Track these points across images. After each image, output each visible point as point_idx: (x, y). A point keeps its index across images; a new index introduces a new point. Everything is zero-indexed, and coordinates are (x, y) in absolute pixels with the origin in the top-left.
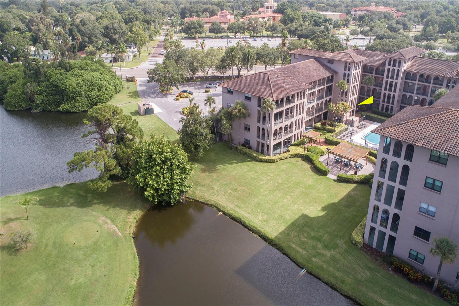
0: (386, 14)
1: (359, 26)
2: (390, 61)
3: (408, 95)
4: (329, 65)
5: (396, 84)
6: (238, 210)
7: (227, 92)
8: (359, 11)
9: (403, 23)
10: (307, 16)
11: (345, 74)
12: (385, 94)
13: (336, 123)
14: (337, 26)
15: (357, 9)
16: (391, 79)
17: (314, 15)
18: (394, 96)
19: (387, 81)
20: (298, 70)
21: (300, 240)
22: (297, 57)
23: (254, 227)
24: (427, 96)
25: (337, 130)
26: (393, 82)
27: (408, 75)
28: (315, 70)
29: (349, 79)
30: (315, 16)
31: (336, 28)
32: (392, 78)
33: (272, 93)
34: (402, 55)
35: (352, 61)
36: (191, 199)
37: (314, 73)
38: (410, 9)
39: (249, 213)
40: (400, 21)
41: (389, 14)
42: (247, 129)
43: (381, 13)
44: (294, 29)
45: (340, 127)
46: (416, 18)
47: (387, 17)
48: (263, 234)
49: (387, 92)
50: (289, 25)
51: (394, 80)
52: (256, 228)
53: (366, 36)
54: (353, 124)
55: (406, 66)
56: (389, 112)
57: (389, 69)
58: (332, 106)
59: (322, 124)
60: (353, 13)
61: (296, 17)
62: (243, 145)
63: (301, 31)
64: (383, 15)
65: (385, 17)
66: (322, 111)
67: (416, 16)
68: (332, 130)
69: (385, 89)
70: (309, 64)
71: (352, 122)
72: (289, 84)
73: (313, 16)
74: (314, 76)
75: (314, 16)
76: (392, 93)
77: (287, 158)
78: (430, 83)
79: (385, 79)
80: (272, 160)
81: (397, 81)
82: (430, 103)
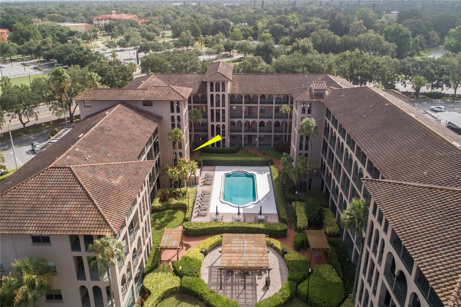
0: (132, 22)
1: (113, 36)
2: (212, 84)
3: (236, 120)
4: (147, 109)
5: (224, 111)
8: (101, 20)
9: (153, 30)
10: (45, 29)
11: (173, 117)
12: (212, 126)
14: (86, 38)
15: (100, 18)
16: (216, 106)
18: (224, 126)
19: (212, 111)
20: (111, 132)
22: (89, 105)
24: (256, 117)
25: (189, 203)
26: (219, 110)
27: (232, 97)
28: (133, 123)
29: (181, 123)
31: (85, 41)
32: (218, 105)
33: (102, 216)
34: (224, 76)
35: (181, 99)
37: (136, 131)
38: (149, 15)
40: (150, 28)
41: (134, 21)
42: (54, 297)
43: (126, 21)
44: (36, 48)
46: (161, 24)
47: (133, 24)
49: (215, 124)
50: (26, 43)
51: (221, 108)
53: (125, 47)
54: (197, 181)
55: (228, 89)
56: (221, 146)
57: (212, 96)
59: (162, 200)
60: (95, 22)
61: (32, 32)
63: (47, 50)
64: (129, 24)
65: (132, 25)
67: (160, 22)
69: (212, 120)
70: (121, 116)
71: (195, 179)
72: (118, 175)
73: (53, 30)
74: (139, 136)
76: (221, 124)
78: (257, 103)
79: (209, 108)
81: (223, 108)
82: (262, 124)
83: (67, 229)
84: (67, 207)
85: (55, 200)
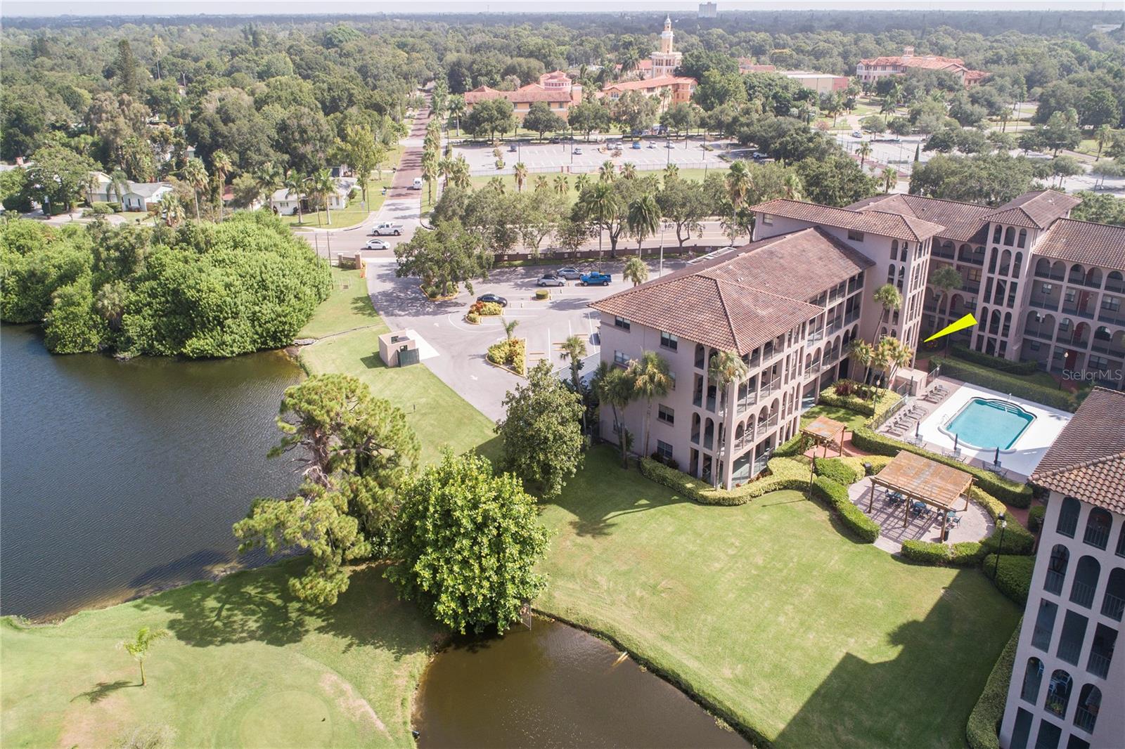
0: (943, 76)
1: (886, 107)
2: (998, 230)
3: (1041, 313)
5: (1014, 286)
6: (667, 648)
7: (613, 324)
8: (875, 67)
9: (986, 100)
10: (757, 84)
11: (892, 268)
12: (985, 309)
13: (873, 389)
14: (829, 107)
15: (872, 64)
16: (1000, 274)
18: (1008, 316)
19: (990, 280)
20: (781, 261)
21: (838, 740)
22: (771, 222)
23: (715, 699)
24: (1091, 317)
25: (880, 409)
26: (1005, 282)
27: (1041, 265)
28: (820, 259)
29: (904, 280)
30: (777, 85)
31: (826, 112)
32: (1004, 271)
33: (733, 336)
34: (1028, 216)
35: (912, 238)
36: (544, 614)
37: (819, 269)
38: (997, 60)
39: (697, 658)
40: (980, 95)
41: (950, 75)
42: (667, 417)
43: (929, 73)
44: (730, 119)
45: (883, 400)
46: (1016, 86)
47: (945, 83)
48: (741, 720)
49: (992, 307)
50: (718, 109)
51: (1009, 279)
52: (720, 702)
53: (902, 134)
54: (913, 390)
55: (1037, 245)
56: (996, 355)
57: (995, 251)
58: (867, 351)
59: (838, 392)
60: (862, 72)
61: (732, 87)
62: (657, 457)
63: (748, 125)
64: (935, 79)
65: (941, 85)
66: (837, 358)
67: (1015, 82)
68: (865, 407)
69: (987, 299)
70: (807, 245)
71: (911, 385)
72: (768, 307)
73: (770, 85)
74: (820, 277)
76: (1004, 309)
77: (766, 492)
78: (1098, 286)
79: (985, 274)
80: (733, 499)
81: (1015, 280)
82: (1101, 334)
83: (696, 337)
84: (701, 317)
85: (691, 307)
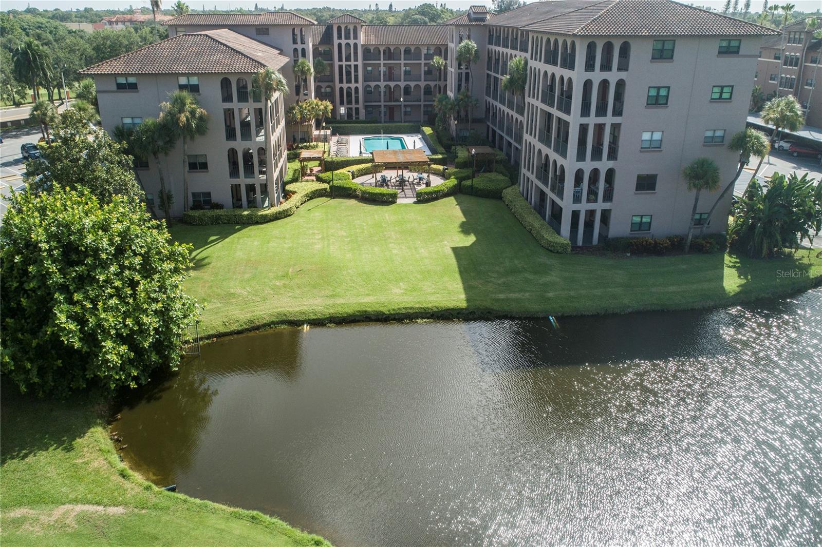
2: (339, 29)
5: (356, 66)
6: (340, 301)
7: (114, 88)
8: (116, 22)
11: (296, 50)
12: (341, 89)
15: (113, 20)
16: (346, 61)
17: (42, 24)
18: (357, 88)
19: (341, 67)
21: (499, 285)
23: (406, 308)
24: (400, 80)
26: (350, 66)
27: (366, 52)
29: (307, 59)
30: (46, 27)
32: (348, 59)
33: (257, 62)
35: (308, 23)
36: (201, 339)
39: (368, 295)
42: (198, 165)
48: (435, 309)
49: (345, 86)
51: (352, 63)
52: (411, 308)
55: (362, 39)
56: (354, 119)
57: (340, 45)
69: (341, 81)
75: (43, 26)
76: (353, 85)
78: (400, 59)
79: (337, 64)
81: (356, 63)
82: (407, 90)
